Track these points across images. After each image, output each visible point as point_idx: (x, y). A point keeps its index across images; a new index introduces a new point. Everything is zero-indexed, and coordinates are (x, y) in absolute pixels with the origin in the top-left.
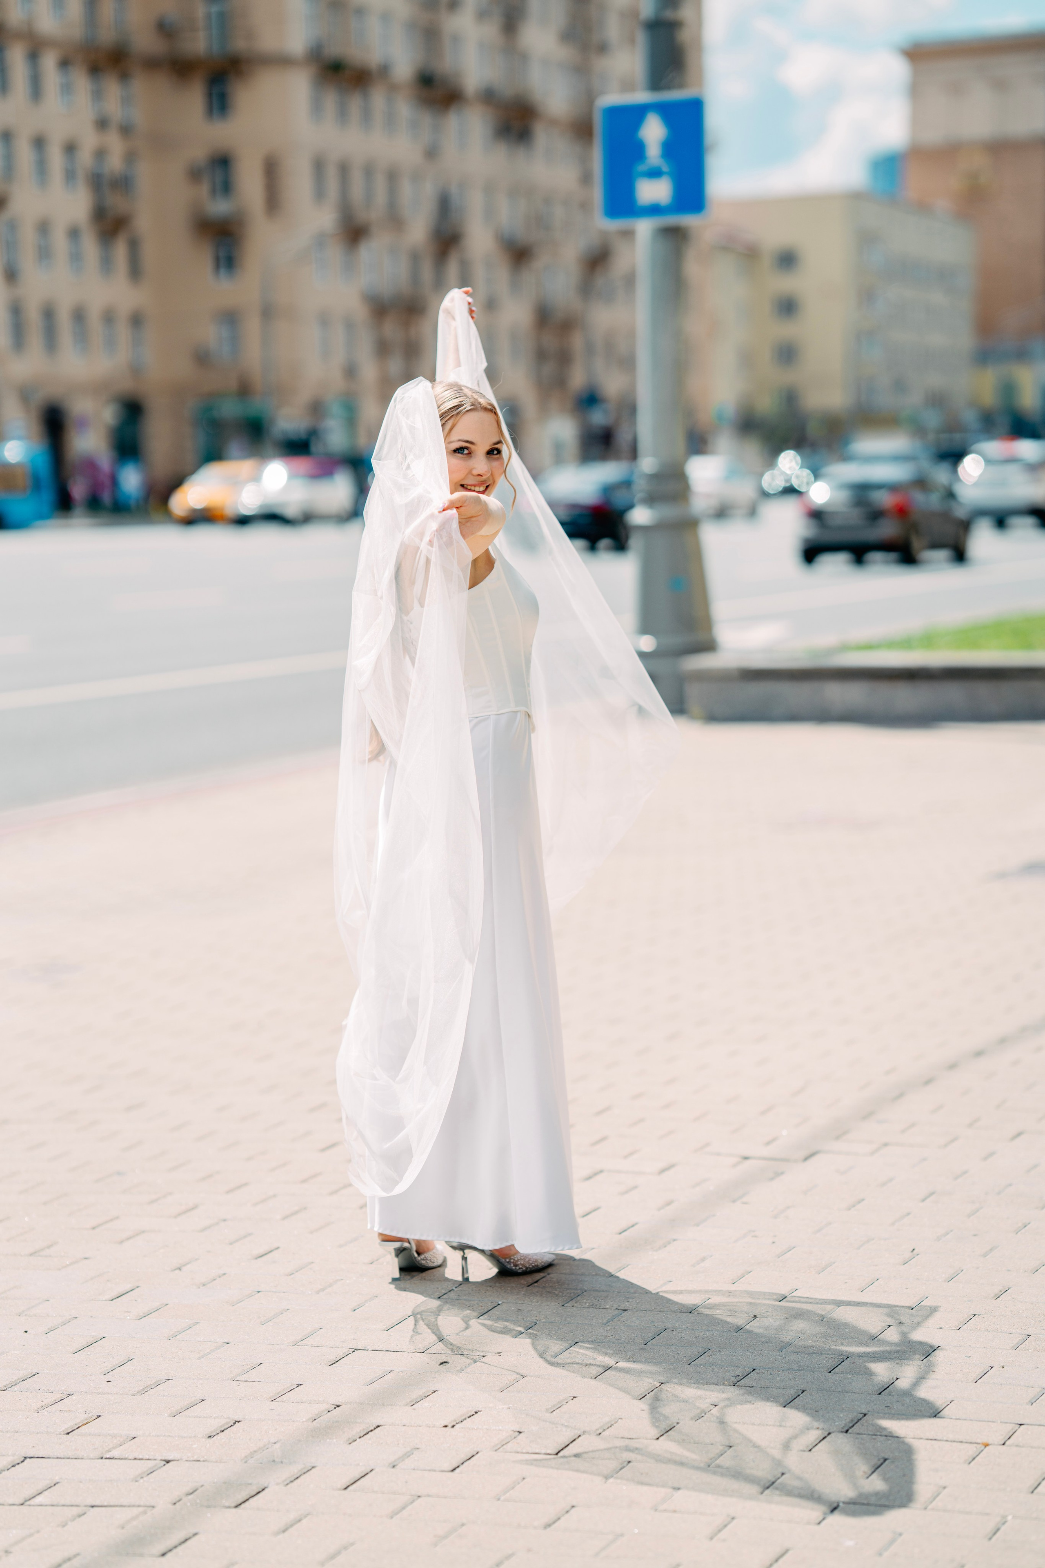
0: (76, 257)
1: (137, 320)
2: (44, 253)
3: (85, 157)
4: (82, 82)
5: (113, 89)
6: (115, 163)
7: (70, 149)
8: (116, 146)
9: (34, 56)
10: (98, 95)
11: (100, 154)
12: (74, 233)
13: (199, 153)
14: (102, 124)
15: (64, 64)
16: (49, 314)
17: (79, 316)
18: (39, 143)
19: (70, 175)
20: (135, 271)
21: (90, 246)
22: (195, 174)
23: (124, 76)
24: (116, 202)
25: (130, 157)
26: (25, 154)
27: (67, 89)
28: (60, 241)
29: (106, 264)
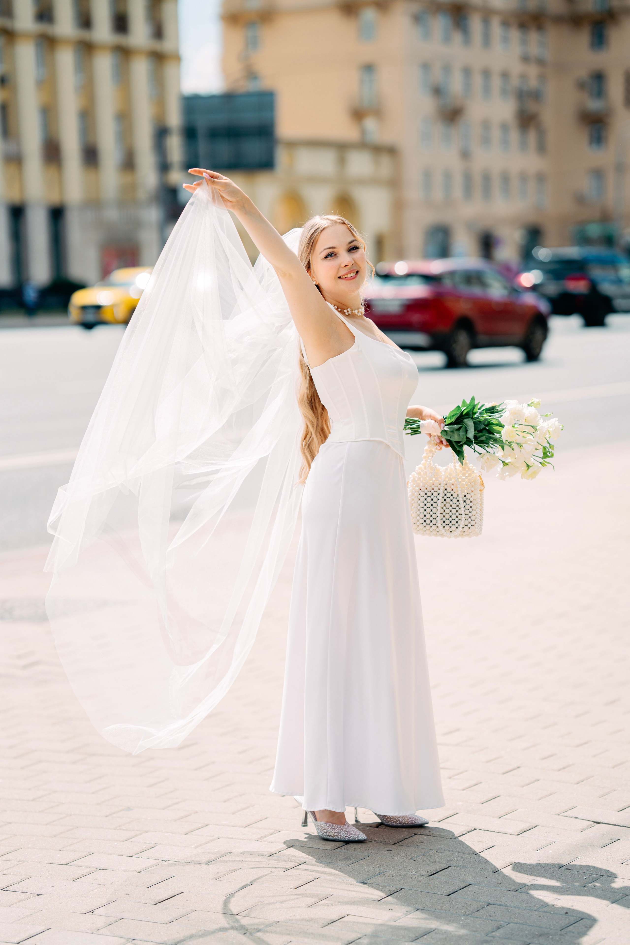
0: (505, 142)
1: (541, 178)
2: (486, 140)
3: (514, 81)
4: (515, 34)
5: (534, 36)
6: (533, 83)
7: (505, 75)
8: (533, 71)
9: (486, 21)
10: (524, 42)
11: (523, 77)
12: (504, 127)
13: (583, 73)
14: (525, 59)
15: (505, 24)
16: (487, 178)
17: (505, 178)
18: (486, 74)
19: (504, 92)
20: (542, 148)
21: (514, 135)
22: (581, 86)
23: (540, 27)
24: (532, 107)
25: (542, 77)
26: (478, 80)
27: (505, 40)
28: (496, 134)
29: (523, 145)
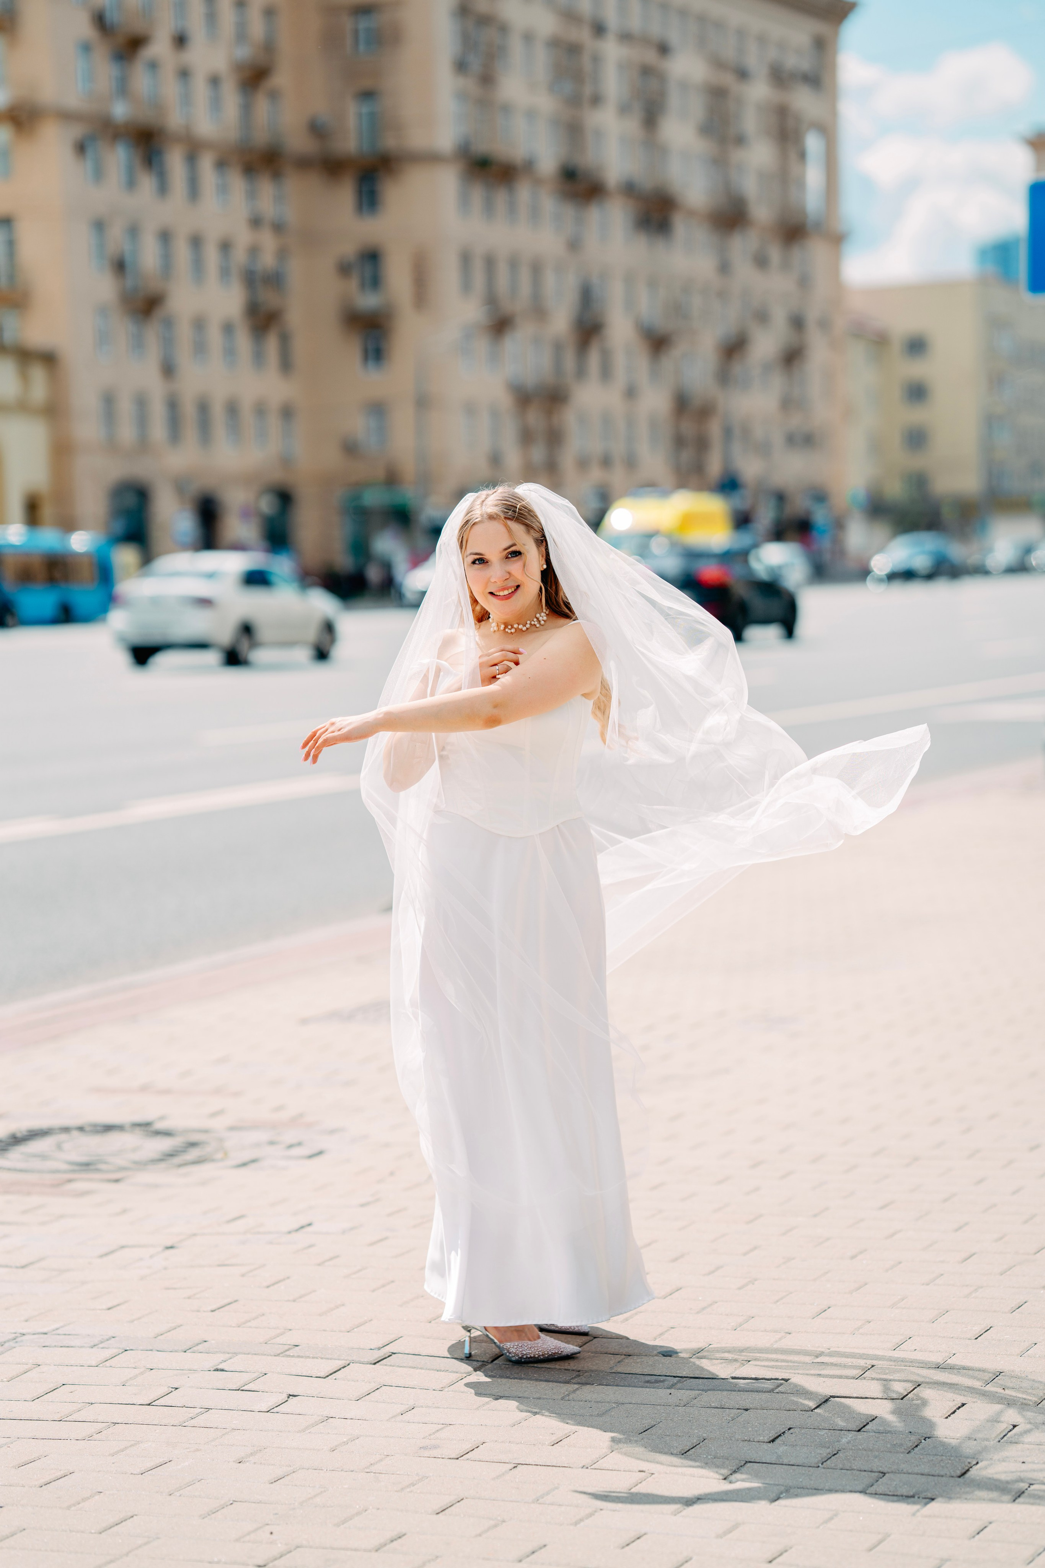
0: (230, 352)
1: (287, 413)
2: (200, 348)
3: (240, 256)
4: (237, 183)
5: (266, 188)
6: (268, 260)
7: (225, 247)
8: (268, 242)
9: (192, 158)
10: (252, 195)
11: (254, 251)
12: (228, 329)
13: (349, 249)
14: (256, 222)
15: (221, 164)
16: (203, 408)
17: (232, 409)
18: (196, 242)
19: (225, 272)
20: (286, 364)
21: (243, 341)
22: (344, 269)
23: (277, 175)
24: (268, 298)
25: (282, 254)
26: (182, 252)
27: (223, 189)
28: (215, 337)
29: (259, 358)
